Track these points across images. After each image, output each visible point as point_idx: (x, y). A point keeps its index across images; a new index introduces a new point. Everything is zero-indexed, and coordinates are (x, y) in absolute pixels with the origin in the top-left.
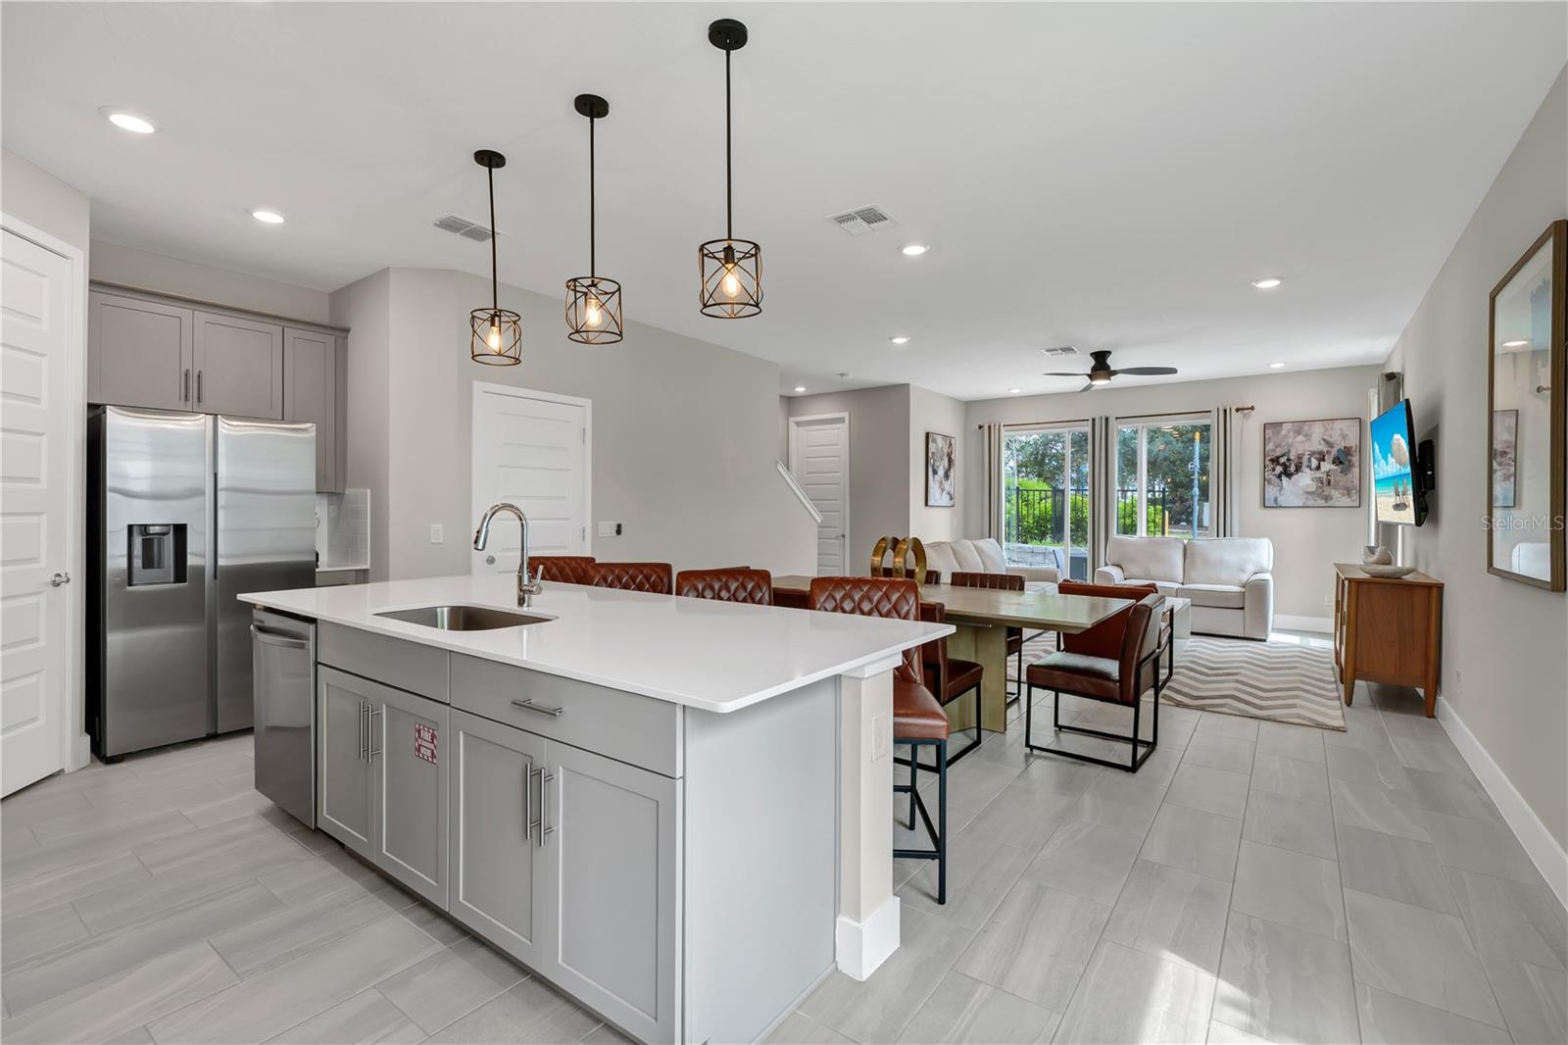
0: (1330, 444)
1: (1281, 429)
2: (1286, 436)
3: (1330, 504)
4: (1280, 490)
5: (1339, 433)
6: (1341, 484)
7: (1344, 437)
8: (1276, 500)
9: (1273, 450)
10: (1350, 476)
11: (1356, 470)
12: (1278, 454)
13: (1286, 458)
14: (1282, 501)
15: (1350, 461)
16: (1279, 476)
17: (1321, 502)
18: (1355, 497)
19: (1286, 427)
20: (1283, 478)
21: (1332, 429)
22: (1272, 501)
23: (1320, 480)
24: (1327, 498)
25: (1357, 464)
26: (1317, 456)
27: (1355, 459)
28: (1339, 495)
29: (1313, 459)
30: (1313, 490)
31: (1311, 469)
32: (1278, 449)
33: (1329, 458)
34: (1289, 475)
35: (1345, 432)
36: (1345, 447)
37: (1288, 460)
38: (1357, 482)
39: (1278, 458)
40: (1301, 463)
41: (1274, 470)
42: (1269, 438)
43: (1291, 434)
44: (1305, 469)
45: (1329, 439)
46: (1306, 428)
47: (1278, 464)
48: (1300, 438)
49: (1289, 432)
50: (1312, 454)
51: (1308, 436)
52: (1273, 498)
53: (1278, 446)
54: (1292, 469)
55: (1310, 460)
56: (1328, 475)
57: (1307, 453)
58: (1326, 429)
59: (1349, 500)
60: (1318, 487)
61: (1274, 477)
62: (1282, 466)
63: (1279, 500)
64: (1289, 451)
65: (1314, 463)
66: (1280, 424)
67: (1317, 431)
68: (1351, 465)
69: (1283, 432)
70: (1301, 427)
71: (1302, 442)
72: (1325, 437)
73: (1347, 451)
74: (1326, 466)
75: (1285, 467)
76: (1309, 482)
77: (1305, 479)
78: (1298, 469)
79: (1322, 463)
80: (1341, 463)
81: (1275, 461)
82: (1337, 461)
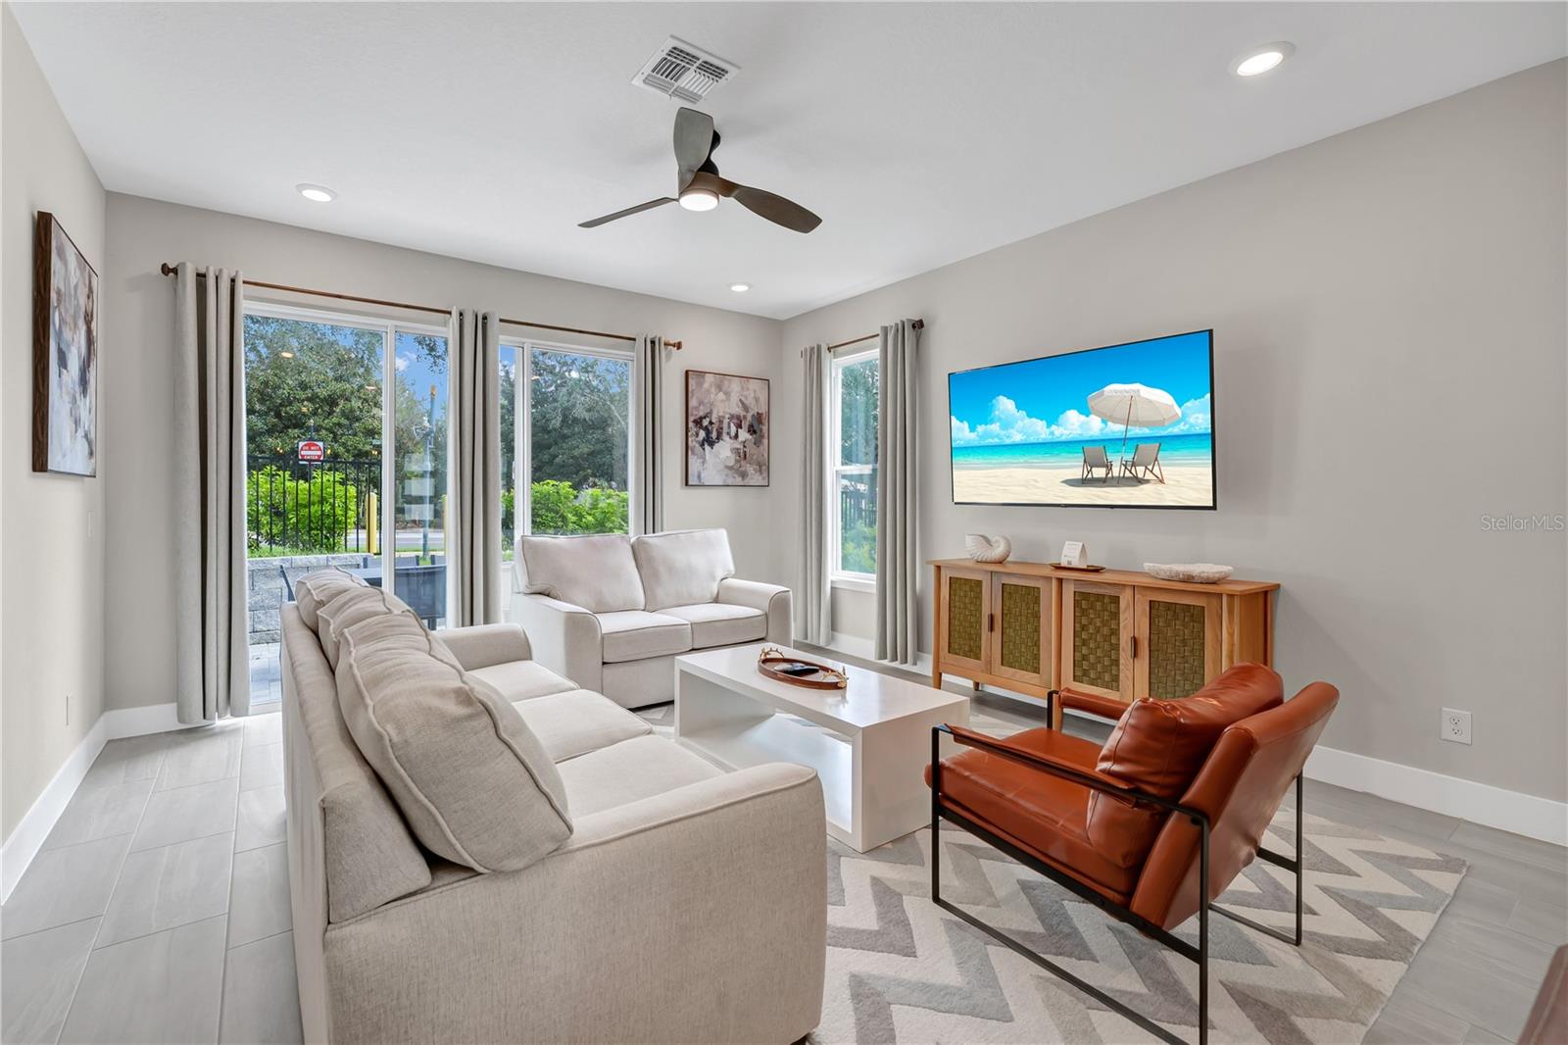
0: (746, 408)
1: (704, 382)
2: (708, 392)
3: (746, 482)
4: (703, 463)
5: (752, 395)
6: (755, 457)
7: (757, 400)
8: (699, 477)
9: (697, 408)
10: (761, 447)
11: (765, 441)
12: (701, 414)
13: (708, 419)
14: (707, 479)
15: (761, 430)
16: (702, 445)
17: (739, 481)
18: (765, 474)
19: (709, 378)
20: (706, 446)
21: (748, 389)
22: (696, 478)
23: (736, 451)
24: (744, 475)
25: (766, 435)
26: (735, 421)
27: (765, 428)
28: (753, 472)
29: (732, 425)
30: (731, 464)
31: (730, 438)
32: (701, 408)
33: (745, 425)
34: (711, 444)
35: (758, 394)
36: (758, 413)
37: (711, 423)
38: (766, 455)
39: (701, 418)
40: (722, 428)
41: (697, 435)
42: (693, 390)
43: (713, 390)
44: (725, 437)
45: (745, 402)
46: (726, 383)
47: (701, 427)
48: (721, 396)
49: (711, 386)
50: (732, 417)
51: (727, 394)
52: (696, 474)
53: (701, 403)
54: (714, 435)
55: (729, 424)
56: (745, 447)
57: (727, 416)
58: (742, 388)
59: (760, 478)
60: (736, 460)
61: (697, 445)
62: (703, 430)
63: (702, 475)
64: (711, 412)
65: (733, 429)
66: (701, 374)
67: (735, 386)
68: (762, 437)
69: (706, 385)
70: (722, 381)
71: (723, 401)
72: (743, 399)
73: (759, 418)
74: (744, 435)
75: (708, 432)
76: (728, 453)
77: (725, 450)
78: (719, 437)
79: (739, 430)
80: (755, 432)
81: (698, 422)
82: (752, 430)
